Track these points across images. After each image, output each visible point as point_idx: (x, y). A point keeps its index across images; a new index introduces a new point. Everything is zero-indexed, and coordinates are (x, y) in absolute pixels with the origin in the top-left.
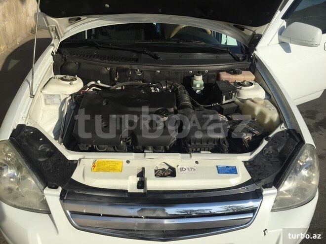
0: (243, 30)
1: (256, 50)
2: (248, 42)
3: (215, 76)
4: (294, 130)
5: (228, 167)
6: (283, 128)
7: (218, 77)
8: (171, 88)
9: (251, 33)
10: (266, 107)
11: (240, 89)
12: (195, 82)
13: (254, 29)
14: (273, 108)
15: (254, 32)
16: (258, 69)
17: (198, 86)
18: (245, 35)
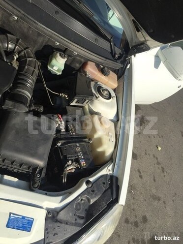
0: (138, 31)
1: (135, 56)
2: (134, 44)
3: (81, 62)
4: (117, 179)
5: (24, 218)
6: (109, 170)
7: (84, 65)
8: (19, 53)
9: (142, 39)
10: (108, 135)
11: (97, 98)
12: (54, 62)
13: (148, 38)
14: (114, 139)
15: (146, 41)
16: (125, 78)
17: (55, 68)
18: (136, 36)
